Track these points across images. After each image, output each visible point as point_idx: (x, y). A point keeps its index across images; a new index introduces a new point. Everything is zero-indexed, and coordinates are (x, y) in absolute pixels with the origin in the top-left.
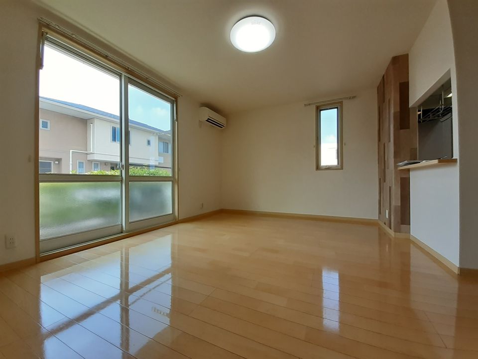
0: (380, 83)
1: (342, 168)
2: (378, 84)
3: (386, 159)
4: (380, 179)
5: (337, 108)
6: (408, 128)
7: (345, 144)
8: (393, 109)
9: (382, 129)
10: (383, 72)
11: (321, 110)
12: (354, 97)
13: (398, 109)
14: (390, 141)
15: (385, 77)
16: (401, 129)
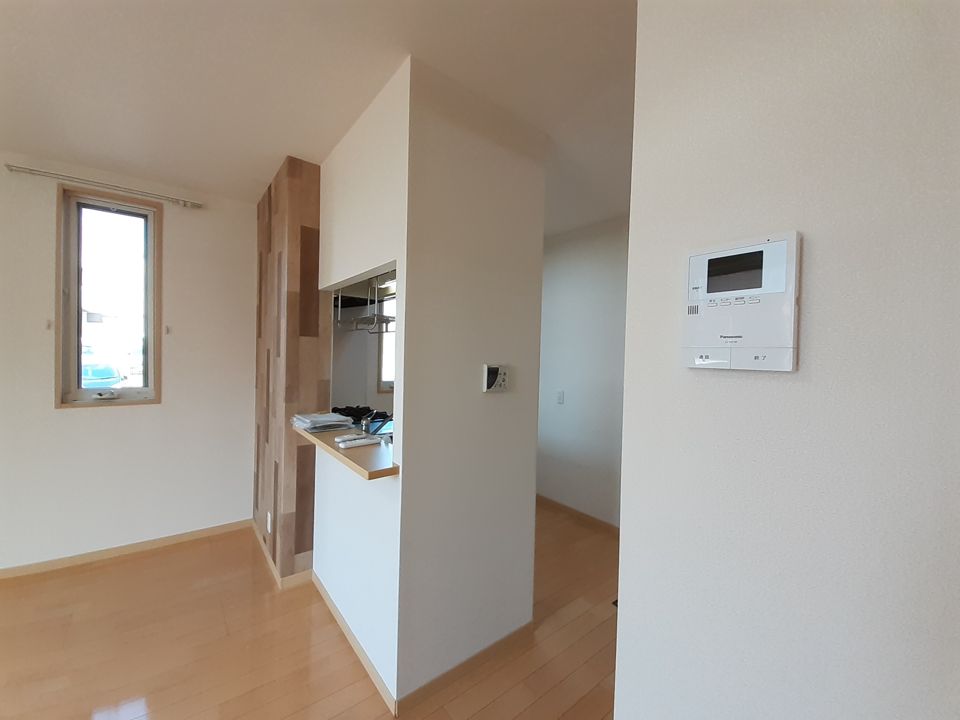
0: (263, 200)
1: (157, 400)
2: (260, 198)
3: (271, 390)
4: (258, 428)
5: (145, 217)
6: (316, 334)
7: (168, 331)
8: (285, 283)
9: (266, 313)
10: (270, 179)
11: (80, 206)
12: (198, 206)
13: (297, 289)
14: (279, 355)
15: (273, 191)
16: (301, 335)
